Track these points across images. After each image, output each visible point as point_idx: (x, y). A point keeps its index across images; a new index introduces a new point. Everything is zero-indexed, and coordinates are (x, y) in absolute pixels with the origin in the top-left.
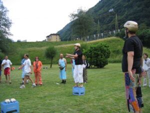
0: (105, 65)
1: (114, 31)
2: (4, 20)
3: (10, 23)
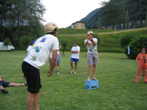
1: (144, 21)
2: (38, 7)
3: (44, 9)
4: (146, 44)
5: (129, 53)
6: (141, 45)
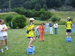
0: (24, 27)
4: (20, 21)
5: (12, 26)
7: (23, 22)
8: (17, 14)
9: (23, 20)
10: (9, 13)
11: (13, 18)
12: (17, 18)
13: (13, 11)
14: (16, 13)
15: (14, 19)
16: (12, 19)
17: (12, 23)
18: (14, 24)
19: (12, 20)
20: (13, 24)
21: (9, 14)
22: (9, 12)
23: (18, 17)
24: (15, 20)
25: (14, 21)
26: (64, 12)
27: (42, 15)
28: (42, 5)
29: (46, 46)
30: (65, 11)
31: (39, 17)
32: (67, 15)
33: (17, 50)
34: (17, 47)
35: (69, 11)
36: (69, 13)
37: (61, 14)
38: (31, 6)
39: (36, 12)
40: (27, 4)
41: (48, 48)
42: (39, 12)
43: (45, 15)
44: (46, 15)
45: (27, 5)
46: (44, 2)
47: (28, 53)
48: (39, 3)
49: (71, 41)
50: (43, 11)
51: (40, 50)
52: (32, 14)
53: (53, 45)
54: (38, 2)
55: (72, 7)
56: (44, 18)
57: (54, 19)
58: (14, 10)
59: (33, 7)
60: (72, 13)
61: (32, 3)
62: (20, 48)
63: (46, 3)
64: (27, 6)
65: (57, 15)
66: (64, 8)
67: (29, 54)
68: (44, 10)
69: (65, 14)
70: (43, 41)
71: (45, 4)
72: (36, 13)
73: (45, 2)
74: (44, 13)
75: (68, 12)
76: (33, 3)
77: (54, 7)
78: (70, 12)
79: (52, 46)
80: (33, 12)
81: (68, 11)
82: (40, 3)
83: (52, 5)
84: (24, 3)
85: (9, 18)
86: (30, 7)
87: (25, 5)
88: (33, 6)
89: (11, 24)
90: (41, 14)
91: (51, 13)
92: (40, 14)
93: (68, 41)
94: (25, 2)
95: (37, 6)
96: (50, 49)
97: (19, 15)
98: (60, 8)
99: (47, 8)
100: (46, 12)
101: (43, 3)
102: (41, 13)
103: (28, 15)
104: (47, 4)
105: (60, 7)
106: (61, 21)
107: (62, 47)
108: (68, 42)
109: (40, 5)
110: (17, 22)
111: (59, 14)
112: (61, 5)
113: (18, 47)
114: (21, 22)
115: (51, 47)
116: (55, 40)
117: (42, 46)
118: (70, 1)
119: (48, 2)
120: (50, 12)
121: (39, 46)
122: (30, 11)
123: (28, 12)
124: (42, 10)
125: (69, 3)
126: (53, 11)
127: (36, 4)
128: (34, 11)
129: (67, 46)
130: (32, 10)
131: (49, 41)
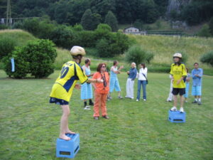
1: (3, 19)
4: (37, 55)
5: (13, 70)
6: (30, 57)
7: (46, 61)
8: (28, 36)
9: (45, 55)
10: (6, 31)
11: (16, 48)
12: (30, 46)
13: (17, 27)
14: (27, 33)
15: (20, 51)
16: (13, 49)
17: (15, 61)
18: (20, 66)
19: (15, 52)
20: (15, 66)
21: (6, 33)
22: (7, 28)
23: (31, 43)
24: (22, 53)
25: (19, 55)
26: (163, 36)
27: (103, 41)
28: (103, 14)
29: (111, 134)
30: (166, 34)
31: (94, 46)
32: (172, 45)
33: (24, 143)
34: (26, 133)
35: (177, 34)
36: (176, 41)
37: (155, 43)
38: (72, 15)
39: (84, 31)
40: (60, 8)
41: (119, 140)
42: (92, 32)
43: (109, 44)
44: (114, 42)
45: (60, 12)
46: (109, 4)
47: (58, 155)
48: (94, 7)
49: (181, 120)
50: (106, 30)
51: (95, 144)
52: (72, 38)
53: (132, 132)
54: (93, 5)
55: (184, 24)
56: (108, 51)
57: (135, 54)
58: (21, 24)
59: (78, 19)
60: (185, 41)
61: (73, 5)
62: (35, 137)
63: (113, 8)
64: (60, 15)
65: (145, 44)
66: (165, 24)
67: (62, 156)
68: (107, 28)
69: (166, 42)
70: (105, 117)
71: (110, 12)
72: (84, 35)
73: (110, 7)
74: (107, 38)
75: (174, 36)
76: (78, 8)
77: (137, 22)
78: (179, 37)
79: (128, 134)
80: (77, 33)
81: (173, 34)
82: (97, 8)
83: (129, 15)
84: (51, 4)
85: (4, 46)
86: (69, 17)
87: (53, 12)
88: (75, 14)
89: (11, 64)
90: (100, 39)
91: (127, 37)
92: (96, 39)
93: (174, 120)
94: (54, 2)
95: (88, 17)
96: (123, 144)
97: (34, 37)
98: (152, 26)
99: (117, 22)
100: (114, 33)
101: (106, 8)
102: (100, 36)
103: (62, 39)
104: (118, 11)
105: (152, 21)
106: (156, 62)
107: (159, 137)
108: (175, 124)
109: (98, 15)
110: (28, 60)
111: (149, 41)
112: (157, 17)
113: (29, 134)
114: (42, 58)
115: (126, 138)
116: (137, 116)
117: (101, 133)
118: (181, 7)
119: (120, 5)
120: (125, 35)
121: (91, 133)
122: (68, 29)
123: (61, 32)
124: (102, 28)
125: (179, 12)
126: (132, 33)
127: (85, 9)
128: (78, 30)
129: (173, 133)
130: (73, 26)
131: (119, 118)
